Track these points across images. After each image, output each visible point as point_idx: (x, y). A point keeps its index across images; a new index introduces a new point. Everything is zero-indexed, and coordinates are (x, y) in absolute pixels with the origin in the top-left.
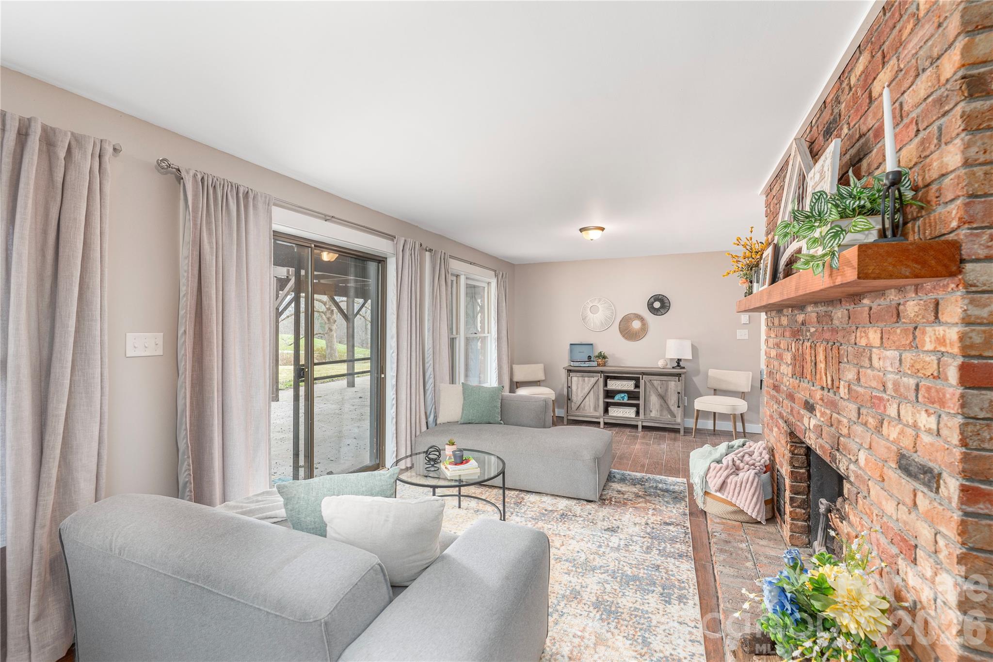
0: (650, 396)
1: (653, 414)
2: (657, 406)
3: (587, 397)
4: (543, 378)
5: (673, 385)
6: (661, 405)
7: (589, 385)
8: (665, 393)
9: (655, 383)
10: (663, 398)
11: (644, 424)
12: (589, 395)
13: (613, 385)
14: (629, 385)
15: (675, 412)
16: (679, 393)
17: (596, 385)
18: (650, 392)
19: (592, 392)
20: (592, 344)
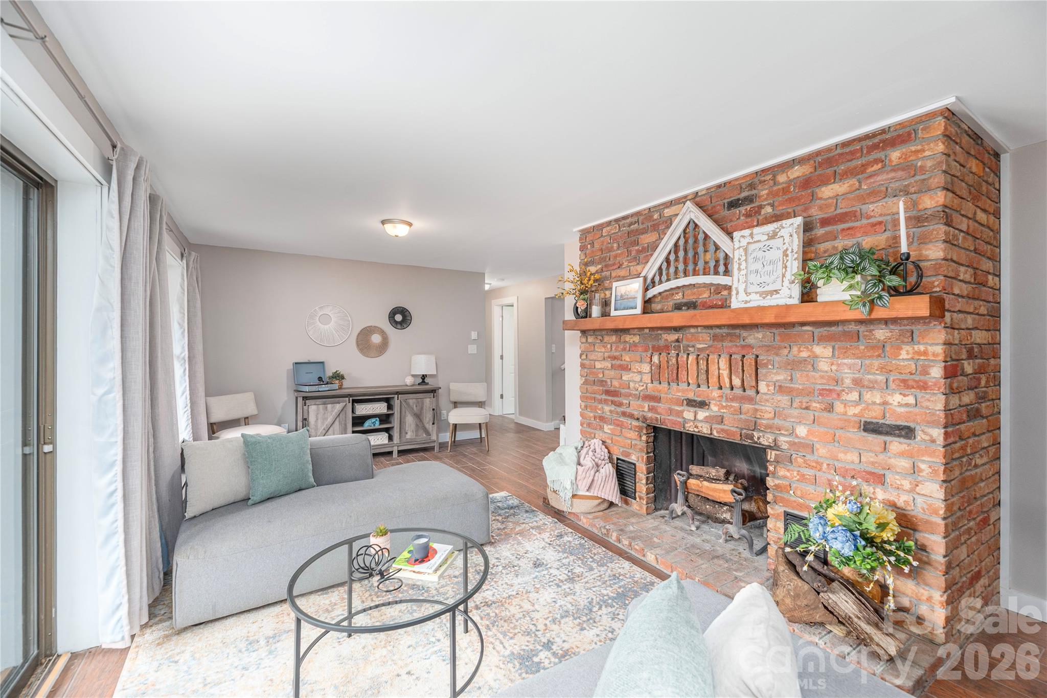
0: (405, 416)
1: (408, 436)
2: (413, 427)
3: (331, 429)
4: (255, 412)
5: (428, 401)
6: (417, 425)
7: (334, 413)
8: (421, 412)
9: (411, 402)
10: (418, 417)
11: (401, 448)
12: (334, 425)
13: (363, 409)
14: (380, 408)
15: (430, 430)
16: (433, 410)
17: (343, 412)
18: (405, 413)
19: (337, 422)
20: (323, 363)
